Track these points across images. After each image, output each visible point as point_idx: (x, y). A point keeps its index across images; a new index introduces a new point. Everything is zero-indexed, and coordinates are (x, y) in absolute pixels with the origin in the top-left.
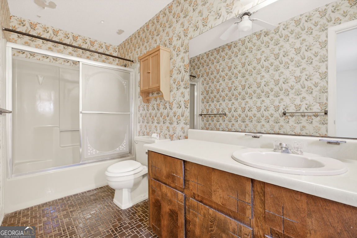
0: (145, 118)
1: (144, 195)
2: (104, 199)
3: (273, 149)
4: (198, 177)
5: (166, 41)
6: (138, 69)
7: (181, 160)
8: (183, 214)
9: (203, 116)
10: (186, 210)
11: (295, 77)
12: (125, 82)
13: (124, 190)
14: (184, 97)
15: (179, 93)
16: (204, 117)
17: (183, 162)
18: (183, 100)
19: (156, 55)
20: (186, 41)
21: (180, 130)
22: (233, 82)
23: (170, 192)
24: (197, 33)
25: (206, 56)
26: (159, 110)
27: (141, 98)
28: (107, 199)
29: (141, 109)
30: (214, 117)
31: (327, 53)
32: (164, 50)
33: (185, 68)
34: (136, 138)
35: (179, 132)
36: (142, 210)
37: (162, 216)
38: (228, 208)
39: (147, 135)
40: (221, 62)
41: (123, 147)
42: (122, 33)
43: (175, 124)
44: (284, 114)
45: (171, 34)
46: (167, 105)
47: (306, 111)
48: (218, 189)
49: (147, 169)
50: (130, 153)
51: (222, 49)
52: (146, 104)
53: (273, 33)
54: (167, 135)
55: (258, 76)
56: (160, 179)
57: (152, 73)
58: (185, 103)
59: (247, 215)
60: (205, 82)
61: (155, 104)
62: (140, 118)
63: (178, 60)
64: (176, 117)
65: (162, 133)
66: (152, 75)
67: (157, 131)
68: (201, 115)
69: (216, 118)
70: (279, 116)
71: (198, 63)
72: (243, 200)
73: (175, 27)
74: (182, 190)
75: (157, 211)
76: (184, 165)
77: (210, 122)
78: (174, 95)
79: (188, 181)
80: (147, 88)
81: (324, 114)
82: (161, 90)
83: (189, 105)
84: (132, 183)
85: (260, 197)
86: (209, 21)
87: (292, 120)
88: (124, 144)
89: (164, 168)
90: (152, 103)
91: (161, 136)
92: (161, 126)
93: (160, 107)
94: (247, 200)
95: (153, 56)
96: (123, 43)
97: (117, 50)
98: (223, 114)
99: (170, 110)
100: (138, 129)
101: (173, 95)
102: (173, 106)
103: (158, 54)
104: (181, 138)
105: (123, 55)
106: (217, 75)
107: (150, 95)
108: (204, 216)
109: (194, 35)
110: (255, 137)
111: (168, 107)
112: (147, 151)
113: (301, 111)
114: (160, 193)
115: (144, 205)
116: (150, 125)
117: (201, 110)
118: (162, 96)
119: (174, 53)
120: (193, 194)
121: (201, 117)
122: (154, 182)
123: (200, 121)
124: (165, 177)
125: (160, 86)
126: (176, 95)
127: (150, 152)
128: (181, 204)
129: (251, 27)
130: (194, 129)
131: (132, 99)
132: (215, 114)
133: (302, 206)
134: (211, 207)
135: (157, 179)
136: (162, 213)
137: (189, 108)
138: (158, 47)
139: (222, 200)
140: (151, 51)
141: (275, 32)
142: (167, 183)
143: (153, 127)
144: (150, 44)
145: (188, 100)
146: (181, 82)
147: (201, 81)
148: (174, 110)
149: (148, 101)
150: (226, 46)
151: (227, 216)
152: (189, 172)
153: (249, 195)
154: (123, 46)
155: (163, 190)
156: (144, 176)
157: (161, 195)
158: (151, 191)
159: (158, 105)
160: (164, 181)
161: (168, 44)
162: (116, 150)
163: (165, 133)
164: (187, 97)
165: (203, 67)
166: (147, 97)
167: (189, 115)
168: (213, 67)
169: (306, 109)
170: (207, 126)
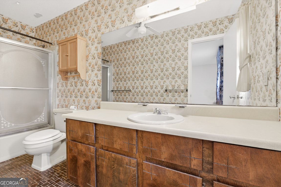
0: (64, 94)
1: (63, 157)
2: (21, 166)
3: (153, 113)
4: (105, 133)
5: (82, 32)
6: (57, 51)
7: (92, 123)
8: (95, 162)
9: (114, 91)
10: (97, 158)
11: (172, 68)
12: (43, 61)
13: (42, 154)
14: (97, 77)
15: (93, 74)
16: (115, 93)
17: (94, 125)
18: (96, 79)
19: (74, 42)
20: (99, 35)
21: (94, 102)
22: (136, 67)
23: (84, 148)
24: (107, 30)
25: (117, 47)
26: (76, 86)
27: (60, 76)
28: (24, 166)
29: (60, 85)
30: (122, 93)
31: (188, 55)
32: (81, 39)
33: (98, 56)
34: (55, 110)
35: (93, 103)
36: (61, 169)
37: (78, 167)
38: (123, 150)
39: (66, 107)
40: (127, 52)
41: (41, 119)
42: (40, 17)
43: (90, 98)
44: (166, 91)
45: (87, 27)
46: (84, 83)
47: (177, 89)
48: (117, 139)
49: (66, 135)
50: (49, 123)
51: (128, 43)
52: (65, 82)
53: (160, 37)
54: (84, 106)
55: (151, 65)
56: (76, 140)
57: (70, 56)
58: (98, 82)
59: (134, 152)
60: (116, 66)
61: (73, 82)
62: (59, 93)
63: (93, 48)
64: (91, 92)
65: (79, 106)
66: (70, 58)
67: (74, 103)
68: (113, 91)
69: (124, 93)
70: (163, 92)
71: (111, 51)
72: (131, 143)
73: (91, 22)
74: (94, 145)
75: (74, 165)
76: (95, 126)
77: (119, 96)
78: (90, 75)
79: (98, 138)
80: (66, 68)
81: (186, 91)
82: (78, 70)
83: (101, 83)
84: (51, 148)
85: (141, 140)
86: (116, 24)
87: (170, 94)
88: (42, 116)
89: (80, 131)
90: (70, 81)
91: (78, 107)
92: (79, 99)
93: (77, 84)
94: (134, 143)
95: (71, 43)
96: (41, 26)
97: (34, 30)
98: (129, 90)
99: (86, 87)
100: (57, 102)
101: (88, 75)
102: (89, 84)
103: (75, 41)
104: (95, 108)
105: (41, 36)
106: (124, 62)
107: (69, 74)
108: (109, 159)
109: (105, 32)
110: (144, 105)
111: (84, 85)
112: (65, 120)
113: (175, 89)
114: (76, 150)
115: (63, 165)
116: (69, 99)
117: (113, 88)
118: (79, 75)
119: (90, 42)
120: (101, 146)
121: (112, 93)
122: (72, 143)
123: (111, 96)
124: (80, 137)
125: (77, 68)
126: (91, 75)
127: (68, 120)
128: (93, 155)
129: (146, 32)
130: (107, 101)
131: (51, 76)
132: (123, 90)
133: (159, 140)
134: (113, 152)
135: (74, 140)
136: (78, 165)
137: (101, 86)
138: (76, 35)
139: (120, 146)
140: (69, 38)
141: (161, 37)
142: (83, 142)
143: (71, 100)
144: (68, 32)
145: (100, 80)
146: (95, 66)
147: (113, 65)
148: (89, 87)
149: (67, 79)
150: (131, 41)
151: (123, 156)
152: (98, 131)
153: (135, 140)
154: (41, 28)
155: (79, 148)
156: (62, 141)
157: (77, 152)
158: (68, 150)
159: (76, 83)
160: (80, 141)
161: (84, 35)
162: (34, 122)
163: (82, 105)
164: (100, 77)
165: (115, 54)
166: (65, 76)
167: (101, 91)
168: (121, 55)
169: (177, 88)
170: (117, 99)
